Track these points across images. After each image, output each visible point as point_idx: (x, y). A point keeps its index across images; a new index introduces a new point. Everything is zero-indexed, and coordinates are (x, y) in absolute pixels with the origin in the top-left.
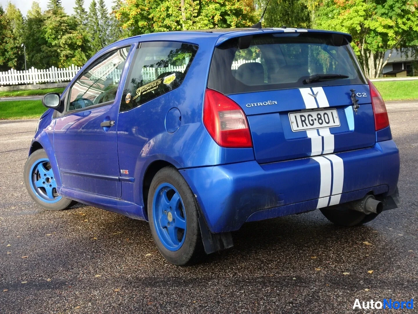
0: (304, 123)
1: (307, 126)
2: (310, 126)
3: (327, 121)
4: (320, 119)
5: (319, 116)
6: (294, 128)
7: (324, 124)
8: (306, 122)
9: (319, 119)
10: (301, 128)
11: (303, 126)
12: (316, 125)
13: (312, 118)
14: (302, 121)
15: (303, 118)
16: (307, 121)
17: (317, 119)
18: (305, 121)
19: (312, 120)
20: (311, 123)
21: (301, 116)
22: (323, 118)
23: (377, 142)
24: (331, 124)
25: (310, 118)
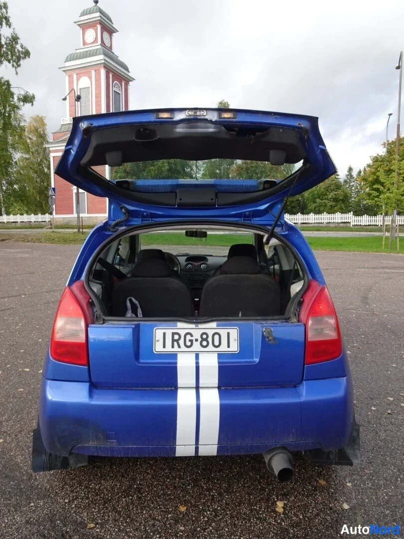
0: (175, 343)
1: (179, 347)
2: (183, 348)
3: (217, 343)
4: (206, 340)
5: (204, 337)
6: (158, 348)
7: (211, 348)
8: (180, 342)
9: (203, 340)
10: (169, 348)
11: (173, 347)
12: (196, 347)
13: (191, 338)
14: (173, 340)
15: (176, 337)
16: (181, 342)
17: (200, 340)
18: (177, 341)
19: (191, 341)
20: (189, 344)
21: (173, 334)
22: (210, 340)
23: (305, 380)
24: (224, 348)
25: (188, 337)
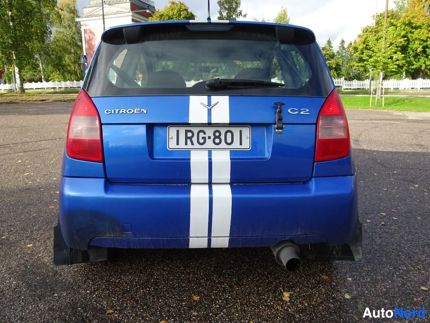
0: (189, 141)
1: (192, 144)
2: (196, 145)
3: (229, 141)
4: (219, 137)
5: (217, 134)
6: (172, 144)
7: (223, 145)
8: (193, 139)
9: (215, 137)
10: (182, 145)
11: (186, 144)
12: (209, 144)
13: (204, 136)
14: (187, 138)
15: (190, 135)
16: (195, 139)
17: (213, 137)
18: (191, 138)
19: (204, 138)
20: (202, 141)
21: (187, 132)
22: (223, 137)
23: (314, 177)
24: (236, 145)
25: (201, 135)
